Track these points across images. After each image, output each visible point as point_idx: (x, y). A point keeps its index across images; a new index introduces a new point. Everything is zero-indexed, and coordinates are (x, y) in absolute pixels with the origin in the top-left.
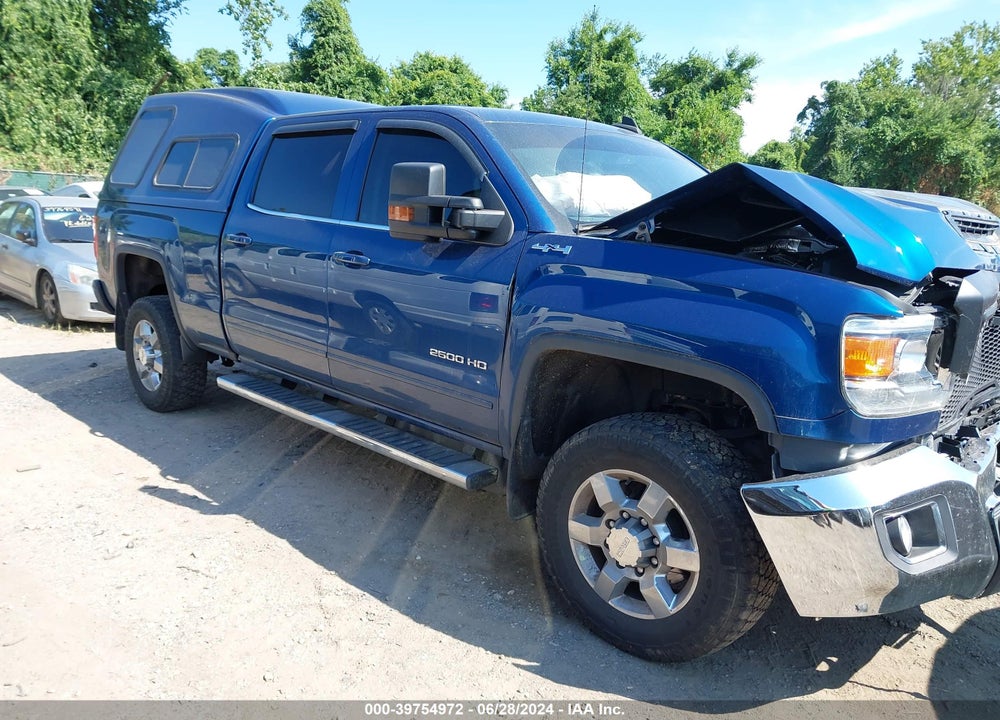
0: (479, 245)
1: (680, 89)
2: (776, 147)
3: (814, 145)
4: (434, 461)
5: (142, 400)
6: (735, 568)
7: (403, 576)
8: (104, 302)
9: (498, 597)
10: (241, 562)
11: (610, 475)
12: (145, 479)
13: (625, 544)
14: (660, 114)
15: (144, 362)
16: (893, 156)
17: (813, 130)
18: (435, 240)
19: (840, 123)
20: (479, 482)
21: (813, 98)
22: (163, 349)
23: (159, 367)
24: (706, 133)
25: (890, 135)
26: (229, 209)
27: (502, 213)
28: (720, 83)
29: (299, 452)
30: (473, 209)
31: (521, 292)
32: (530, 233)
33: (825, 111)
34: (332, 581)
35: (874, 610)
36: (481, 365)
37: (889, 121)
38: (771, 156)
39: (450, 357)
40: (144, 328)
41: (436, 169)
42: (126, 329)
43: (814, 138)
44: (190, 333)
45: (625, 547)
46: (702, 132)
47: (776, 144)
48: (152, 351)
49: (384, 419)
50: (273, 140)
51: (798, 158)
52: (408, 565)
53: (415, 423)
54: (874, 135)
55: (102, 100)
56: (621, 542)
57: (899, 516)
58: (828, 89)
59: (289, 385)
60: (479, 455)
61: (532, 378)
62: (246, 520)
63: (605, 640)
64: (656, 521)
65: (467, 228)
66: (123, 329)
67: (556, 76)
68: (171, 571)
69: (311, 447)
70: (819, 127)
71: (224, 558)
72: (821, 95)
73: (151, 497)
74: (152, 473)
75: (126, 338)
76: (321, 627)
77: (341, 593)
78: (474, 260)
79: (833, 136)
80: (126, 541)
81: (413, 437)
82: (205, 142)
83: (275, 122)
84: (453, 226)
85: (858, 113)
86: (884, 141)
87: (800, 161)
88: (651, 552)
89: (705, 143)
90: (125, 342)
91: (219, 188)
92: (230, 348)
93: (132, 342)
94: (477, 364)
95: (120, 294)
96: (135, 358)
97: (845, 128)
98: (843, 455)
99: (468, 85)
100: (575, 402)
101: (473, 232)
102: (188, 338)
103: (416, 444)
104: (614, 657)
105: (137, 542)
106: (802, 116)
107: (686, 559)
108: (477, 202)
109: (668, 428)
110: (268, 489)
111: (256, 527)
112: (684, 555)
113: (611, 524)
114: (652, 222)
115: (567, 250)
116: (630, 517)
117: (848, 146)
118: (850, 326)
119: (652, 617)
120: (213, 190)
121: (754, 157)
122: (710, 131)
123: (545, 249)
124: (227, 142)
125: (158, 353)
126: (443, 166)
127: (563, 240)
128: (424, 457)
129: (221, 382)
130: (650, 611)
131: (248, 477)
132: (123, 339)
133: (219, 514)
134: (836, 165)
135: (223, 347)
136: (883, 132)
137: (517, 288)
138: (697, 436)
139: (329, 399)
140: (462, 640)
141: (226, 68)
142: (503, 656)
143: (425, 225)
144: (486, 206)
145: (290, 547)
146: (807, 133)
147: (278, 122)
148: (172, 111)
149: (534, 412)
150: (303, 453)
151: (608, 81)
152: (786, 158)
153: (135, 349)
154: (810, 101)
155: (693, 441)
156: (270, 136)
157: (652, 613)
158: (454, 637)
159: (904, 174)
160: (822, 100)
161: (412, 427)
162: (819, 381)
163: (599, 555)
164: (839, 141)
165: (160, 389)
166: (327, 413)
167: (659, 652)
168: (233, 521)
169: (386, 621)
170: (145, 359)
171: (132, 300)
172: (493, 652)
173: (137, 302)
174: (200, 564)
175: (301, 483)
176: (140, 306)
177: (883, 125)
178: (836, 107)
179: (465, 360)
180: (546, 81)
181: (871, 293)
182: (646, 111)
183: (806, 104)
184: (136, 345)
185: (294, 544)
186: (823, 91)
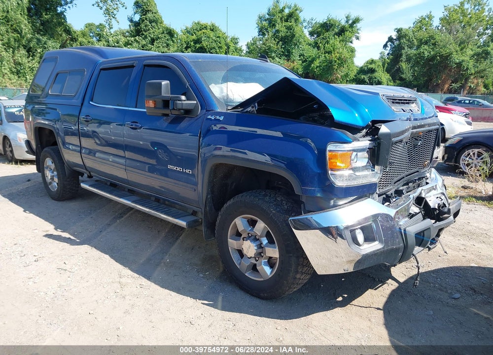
0: (186, 117)
1: (323, 35)
2: (372, 62)
3: (392, 60)
4: (173, 217)
5: (50, 196)
6: (292, 255)
7: (159, 268)
8: (31, 150)
9: (201, 275)
10: (86, 265)
11: (243, 218)
12: (47, 231)
13: (250, 247)
14: (314, 48)
15: (49, 178)
16: (429, 64)
17: (391, 52)
18: (167, 115)
19: (404, 49)
20: (193, 225)
21: (391, 36)
22: (57, 171)
23: (56, 180)
24: (336, 56)
25: (426, 54)
26: (82, 104)
27: (195, 102)
28: (342, 31)
29: (121, 216)
30: (181, 100)
31: (204, 137)
32: (207, 111)
33: (396, 43)
34: (127, 272)
35: (351, 270)
36: (189, 172)
37: (426, 47)
38: (370, 66)
39: (176, 168)
40: (49, 162)
41: (165, 83)
42: (41, 163)
43: (391, 57)
44: (69, 162)
45: (250, 248)
46: (334, 56)
47: (372, 60)
48: (53, 173)
49: (153, 199)
50: (100, 71)
51: (384, 67)
52: (162, 264)
53: (168, 201)
54: (419, 54)
55: (37, 51)
56: (247, 247)
57: (357, 229)
58: (398, 32)
59: (113, 185)
60: (194, 213)
61: (210, 176)
62: (91, 247)
63: (245, 291)
64: (261, 236)
65: (180, 110)
66: (39, 163)
67: (262, 31)
68: (54, 270)
69: (126, 214)
70: (394, 51)
71: (79, 264)
72: (394, 35)
73: (48, 239)
74: (50, 228)
75: (41, 167)
76: (118, 291)
77: (130, 276)
78: (183, 124)
79: (401, 55)
80: (35, 258)
81: (165, 206)
82: (71, 73)
83: (101, 63)
84: (174, 109)
85: (413, 44)
86: (424, 57)
87: (385, 68)
88: (260, 250)
89: (335, 61)
90: (40, 169)
91: (78, 94)
92: (86, 169)
93: (44, 169)
94: (187, 171)
95: (37, 145)
96: (46, 176)
97: (407, 51)
98: (332, 202)
99: (219, 37)
100: (233, 187)
101: (182, 111)
102: (68, 165)
103: (166, 210)
104: (248, 298)
105: (40, 259)
106: (385, 46)
107: (273, 252)
108: (183, 98)
109: (265, 195)
110: (104, 233)
111: (96, 250)
112: (272, 250)
113: (245, 239)
114: (256, 104)
115: (222, 118)
116: (252, 235)
117: (409, 60)
118: (330, 147)
119: (262, 279)
120: (75, 96)
121: (362, 67)
122: (338, 55)
123: (213, 118)
124: (80, 72)
125: (55, 173)
126: (169, 82)
127: (220, 114)
128: (169, 215)
129: (83, 185)
130: (262, 277)
131: (96, 228)
132: (40, 167)
133: (80, 245)
134: (403, 70)
135: (83, 168)
136: (423, 52)
137: (202, 135)
138: (278, 199)
139: (129, 191)
140: (181, 294)
141: (100, 32)
142: (198, 300)
143: (161, 108)
144: (188, 99)
145: (110, 258)
146: (388, 54)
147: (103, 63)
148: (56, 58)
149: (212, 192)
150: (122, 217)
151: (287, 32)
152: (378, 67)
153: (45, 172)
154: (389, 38)
155: (275, 201)
156: (99, 70)
157: (263, 278)
158: (178, 293)
159: (434, 73)
160: (395, 38)
161: (167, 202)
162: (318, 172)
163: (241, 253)
164: (404, 58)
165: (57, 190)
166: (127, 198)
167: (266, 295)
168: (86, 248)
169: (148, 287)
170: (50, 176)
171: (43, 148)
172: (194, 299)
173: (45, 149)
174: (68, 267)
175: (119, 230)
176: (46, 151)
177: (423, 49)
178: (402, 41)
179: (183, 170)
180: (257, 34)
181: (339, 132)
182: (307, 47)
183: (387, 40)
184: (46, 170)
185: (112, 257)
186: (395, 33)
